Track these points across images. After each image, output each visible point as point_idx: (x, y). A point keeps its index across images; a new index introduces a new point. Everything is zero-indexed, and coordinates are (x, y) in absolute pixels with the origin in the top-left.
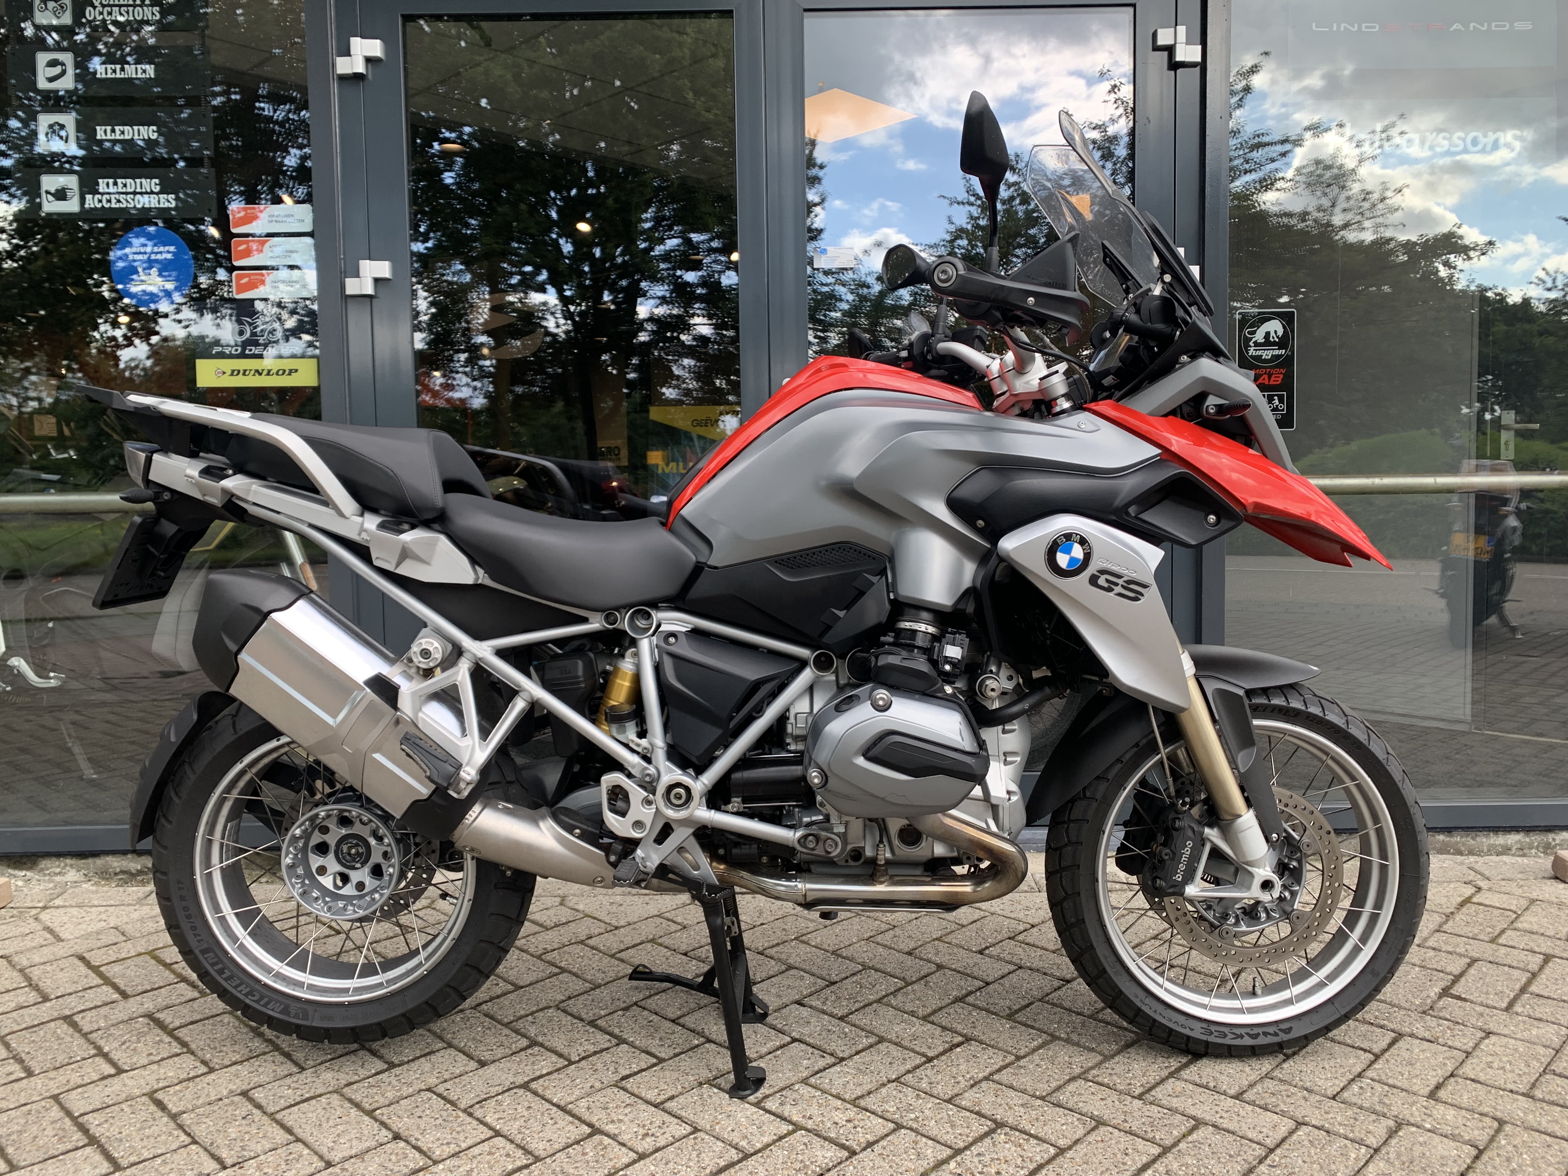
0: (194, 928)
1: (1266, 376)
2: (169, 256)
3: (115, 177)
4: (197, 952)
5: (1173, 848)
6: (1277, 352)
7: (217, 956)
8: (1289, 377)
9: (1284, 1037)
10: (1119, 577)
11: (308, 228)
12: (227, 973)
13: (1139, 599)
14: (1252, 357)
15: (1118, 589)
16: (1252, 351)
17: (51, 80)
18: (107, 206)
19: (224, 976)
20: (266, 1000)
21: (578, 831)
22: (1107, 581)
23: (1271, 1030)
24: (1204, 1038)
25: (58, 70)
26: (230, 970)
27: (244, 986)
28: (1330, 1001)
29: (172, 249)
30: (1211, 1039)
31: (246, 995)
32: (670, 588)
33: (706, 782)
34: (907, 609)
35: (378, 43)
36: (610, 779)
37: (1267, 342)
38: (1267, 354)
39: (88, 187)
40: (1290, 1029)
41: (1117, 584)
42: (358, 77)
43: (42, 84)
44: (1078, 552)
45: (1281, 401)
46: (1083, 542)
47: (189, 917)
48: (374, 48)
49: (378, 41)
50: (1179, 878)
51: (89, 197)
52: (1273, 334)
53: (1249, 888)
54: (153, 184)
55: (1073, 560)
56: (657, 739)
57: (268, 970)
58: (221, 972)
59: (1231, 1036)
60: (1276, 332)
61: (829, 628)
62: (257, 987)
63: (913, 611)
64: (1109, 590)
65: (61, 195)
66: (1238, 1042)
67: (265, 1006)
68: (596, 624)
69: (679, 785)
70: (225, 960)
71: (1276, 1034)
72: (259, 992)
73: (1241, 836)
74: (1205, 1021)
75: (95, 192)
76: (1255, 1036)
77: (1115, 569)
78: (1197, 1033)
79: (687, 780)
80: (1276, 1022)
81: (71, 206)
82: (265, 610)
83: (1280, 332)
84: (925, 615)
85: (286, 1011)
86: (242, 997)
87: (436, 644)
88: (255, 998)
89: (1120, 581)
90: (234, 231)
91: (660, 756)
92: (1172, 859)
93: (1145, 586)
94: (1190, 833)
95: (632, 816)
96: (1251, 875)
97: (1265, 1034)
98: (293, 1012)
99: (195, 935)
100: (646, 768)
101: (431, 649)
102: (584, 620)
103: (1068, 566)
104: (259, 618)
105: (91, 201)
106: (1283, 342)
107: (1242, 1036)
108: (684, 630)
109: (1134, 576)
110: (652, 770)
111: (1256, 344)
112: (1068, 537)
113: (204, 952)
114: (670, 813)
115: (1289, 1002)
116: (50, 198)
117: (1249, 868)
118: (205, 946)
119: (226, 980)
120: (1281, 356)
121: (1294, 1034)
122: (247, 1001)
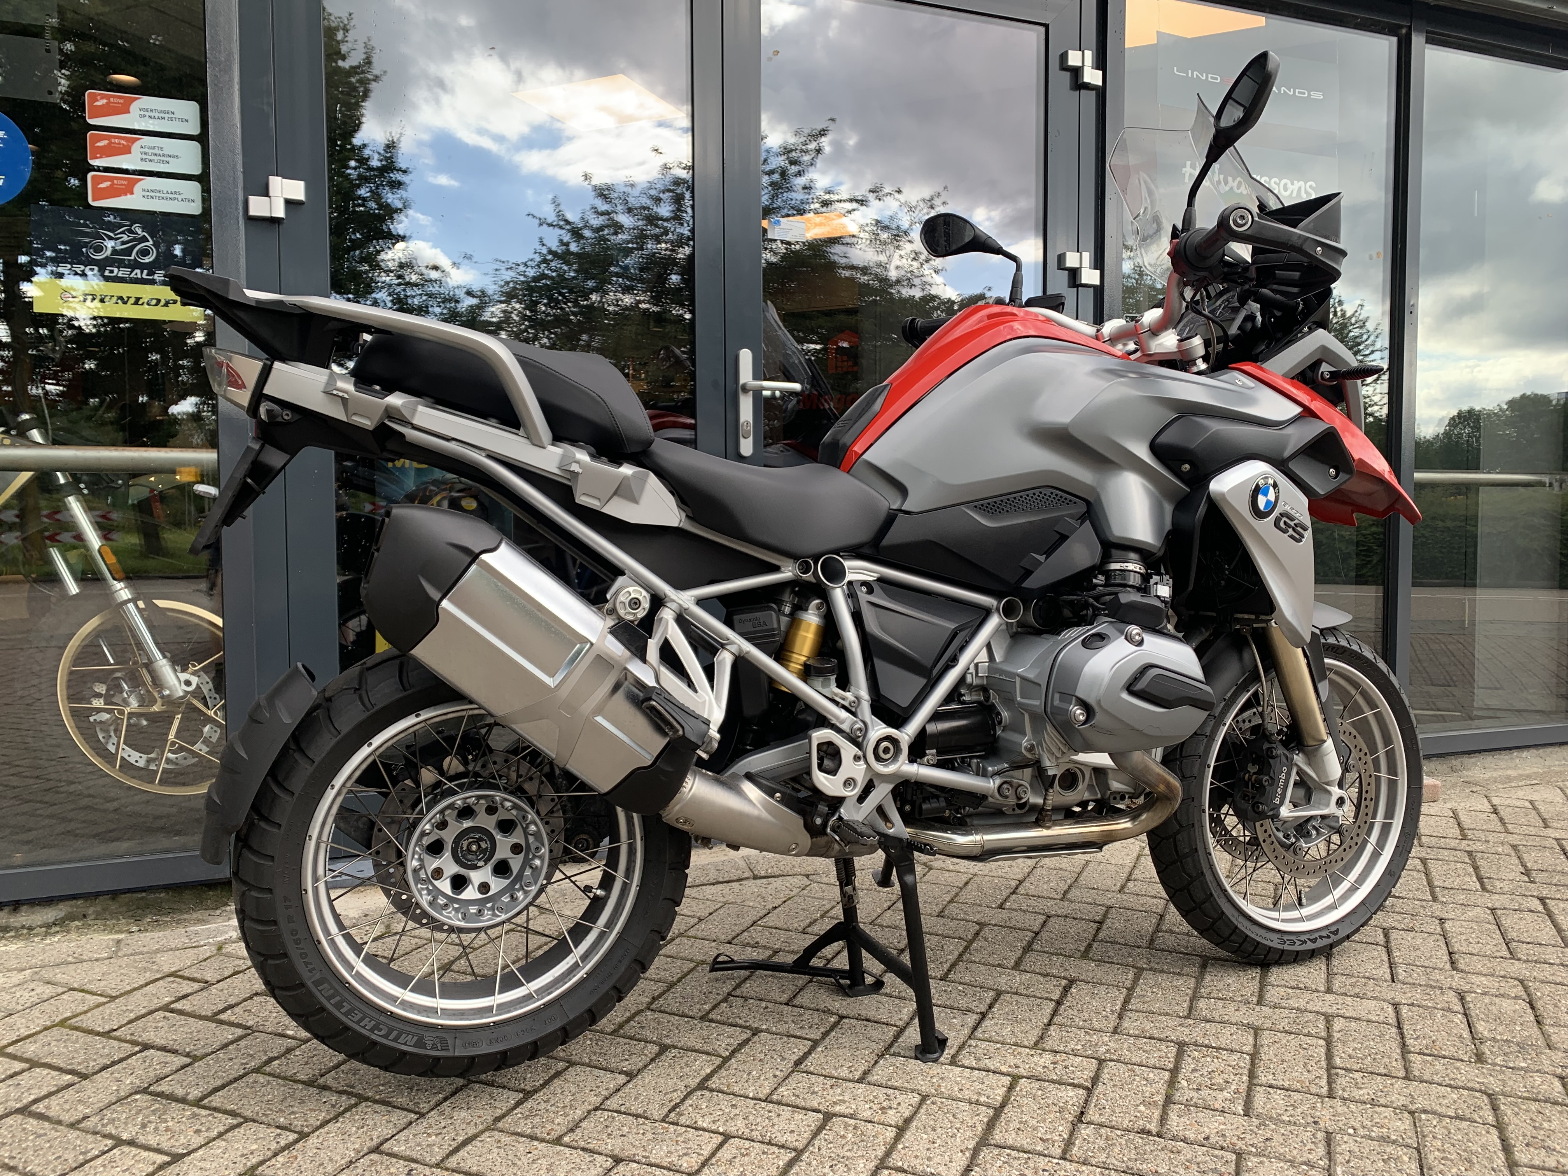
0: (304, 955)
4: (309, 983)
5: (1272, 774)
7: (332, 987)
9: (1334, 938)
10: (1292, 520)
11: (190, 129)
12: (346, 1007)
13: (1300, 540)
15: (1291, 532)
19: (343, 1010)
20: (395, 1033)
21: (778, 795)
23: (1324, 933)
24: (1280, 947)
26: (349, 1003)
27: (367, 1019)
28: (1363, 903)
30: (1286, 947)
31: (372, 1030)
32: (862, 535)
33: (910, 734)
34: (1117, 550)
36: (820, 735)
40: (1338, 930)
41: (1290, 527)
46: (1275, 485)
47: (297, 942)
50: (1277, 801)
53: (1328, 805)
55: (1268, 503)
56: (861, 690)
57: (393, 999)
58: (339, 1006)
59: (1298, 943)
61: (1028, 573)
62: (382, 1019)
63: (1122, 552)
64: (1284, 531)
66: (1304, 947)
67: (395, 1040)
68: (788, 572)
69: (888, 738)
70: (341, 991)
71: (1328, 937)
72: (386, 1025)
73: (1325, 758)
74: (1280, 931)
76: (1314, 941)
78: (1274, 942)
79: (896, 732)
80: (1327, 927)
82: (474, 550)
84: (1132, 555)
85: (420, 1043)
86: (367, 1033)
87: (644, 593)
88: (382, 1033)
89: (1293, 524)
90: (92, 122)
91: (865, 708)
92: (1272, 785)
93: (1305, 529)
94: (1284, 759)
95: (844, 772)
96: (1329, 793)
97: (1321, 937)
98: (429, 1043)
99: (306, 964)
100: (853, 722)
101: (641, 598)
102: (776, 569)
103: (1263, 507)
104: (468, 559)
107: (1305, 942)
108: (873, 578)
110: (859, 724)
112: (1266, 480)
113: (317, 983)
114: (880, 768)
115: (1333, 907)
117: (1328, 788)
118: (318, 976)
119: (346, 1014)
121: (1342, 934)
122: (373, 1037)
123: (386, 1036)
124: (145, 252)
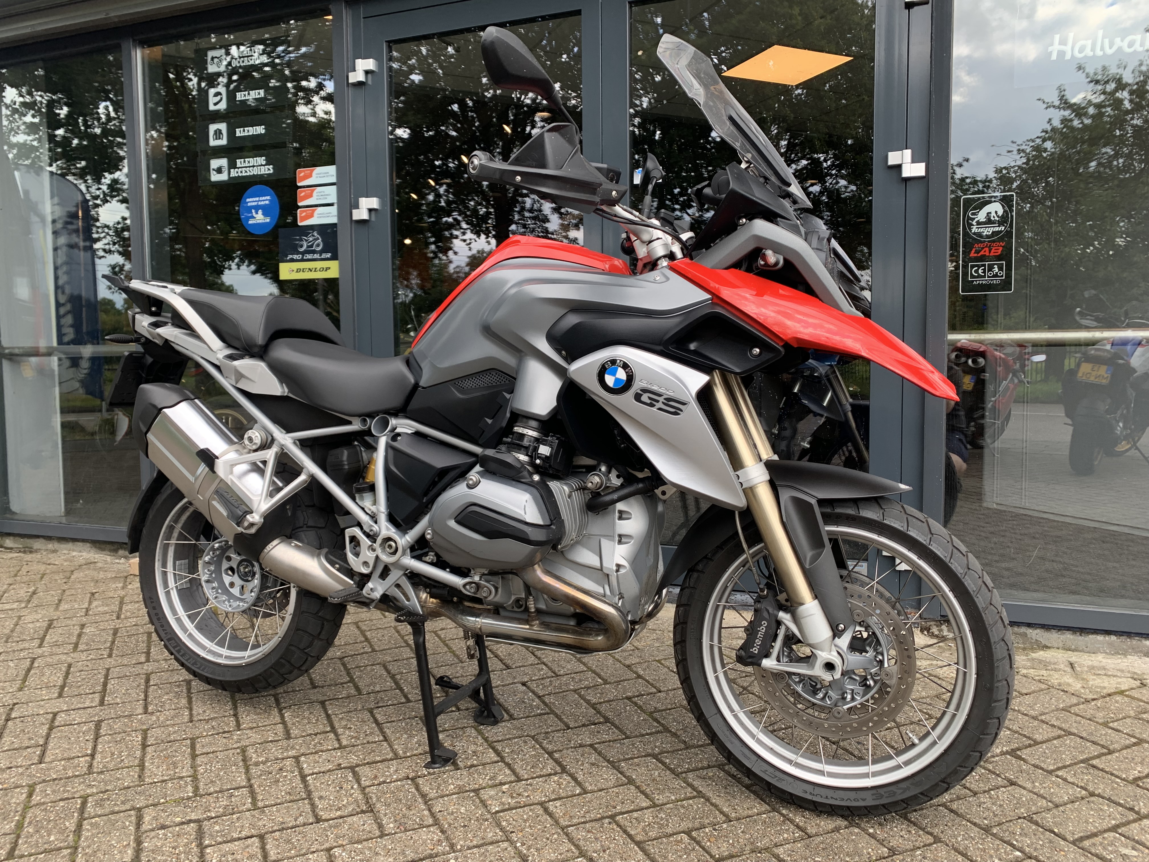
0: (163, 625)
1: (987, 249)
2: (267, 202)
3: (244, 158)
5: (753, 625)
6: (997, 229)
7: (176, 642)
8: (1008, 249)
10: (660, 395)
11: (334, 180)
13: (679, 414)
14: (974, 234)
15: (659, 405)
16: (974, 229)
17: (215, 104)
18: (240, 175)
20: (203, 667)
21: (337, 566)
22: (650, 398)
25: (219, 98)
27: (191, 659)
29: (268, 198)
31: (193, 665)
32: (396, 402)
33: (409, 539)
34: (520, 418)
35: (371, 61)
36: (350, 531)
37: (989, 221)
38: (987, 231)
39: (232, 165)
41: (658, 401)
42: (360, 84)
43: (212, 107)
44: (621, 374)
45: (1000, 268)
46: (625, 366)
47: (160, 618)
48: (370, 64)
49: (371, 60)
50: (755, 651)
51: (232, 170)
52: (993, 214)
53: (814, 667)
54: (262, 160)
55: (617, 380)
56: (382, 507)
57: (203, 648)
58: (179, 651)
60: (996, 212)
61: (483, 432)
63: (525, 420)
64: (652, 405)
65: (219, 171)
68: (356, 426)
69: (391, 539)
75: (235, 167)
77: (655, 388)
79: (396, 537)
81: (224, 177)
82: (160, 407)
83: (1001, 212)
84: (534, 424)
87: (257, 434)
89: (661, 399)
90: (299, 184)
91: (383, 518)
92: (751, 634)
93: (684, 404)
94: (765, 614)
95: (362, 557)
96: (816, 656)
100: (372, 526)
101: (255, 437)
102: (349, 423)
103: (614, 385)
104: (156, 412)
105: (234, 173)
106: (1003, 220)
108: (410, 432)
109: (671, 394)
110: (376, 528)
111: (978, 223)
112: (613, 362)
113: (169, 640)
114: (386, 558)
116: (215, 173)
117: (814, 650)
118: (170, 636)
119: (182, 656)
120: (1001, 231)
122: (194, 668)
123: (199, 668)
124: (318, 245)
